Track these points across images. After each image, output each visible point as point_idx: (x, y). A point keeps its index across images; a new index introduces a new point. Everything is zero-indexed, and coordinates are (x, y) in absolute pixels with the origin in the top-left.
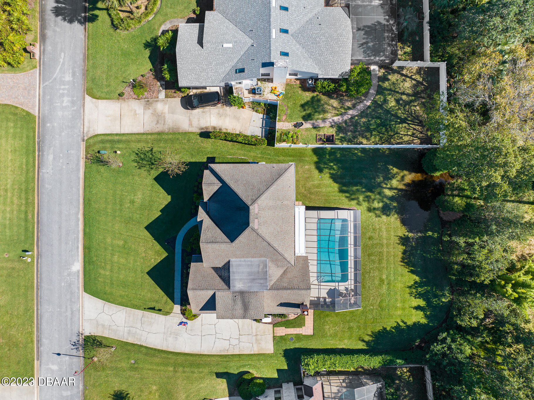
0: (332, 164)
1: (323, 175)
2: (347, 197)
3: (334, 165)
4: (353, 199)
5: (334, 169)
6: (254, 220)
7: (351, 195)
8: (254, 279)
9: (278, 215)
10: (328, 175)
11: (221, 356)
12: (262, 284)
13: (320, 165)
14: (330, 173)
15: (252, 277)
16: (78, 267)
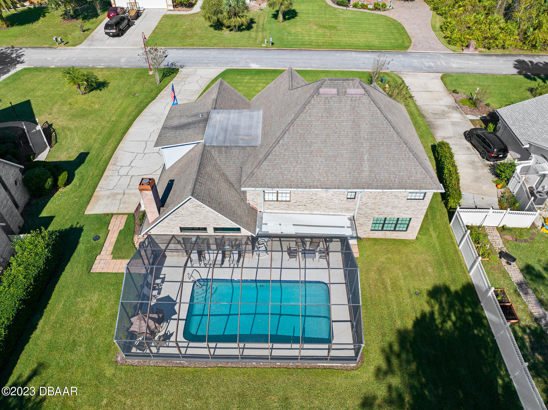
0: (453, 318)
1: (425, 297)
2: (391, 346)
3: (454, 323)
5: (444, 321)
6: (334, 87)
7: (398, 356)
8: (226, 131)
9: (343, 145)
10: (427, 309)
11: (110, 158)
12: (217, 137)
13: (445, 295)
14: (432, 313)
15: (230, 128)
16: (254, 66)
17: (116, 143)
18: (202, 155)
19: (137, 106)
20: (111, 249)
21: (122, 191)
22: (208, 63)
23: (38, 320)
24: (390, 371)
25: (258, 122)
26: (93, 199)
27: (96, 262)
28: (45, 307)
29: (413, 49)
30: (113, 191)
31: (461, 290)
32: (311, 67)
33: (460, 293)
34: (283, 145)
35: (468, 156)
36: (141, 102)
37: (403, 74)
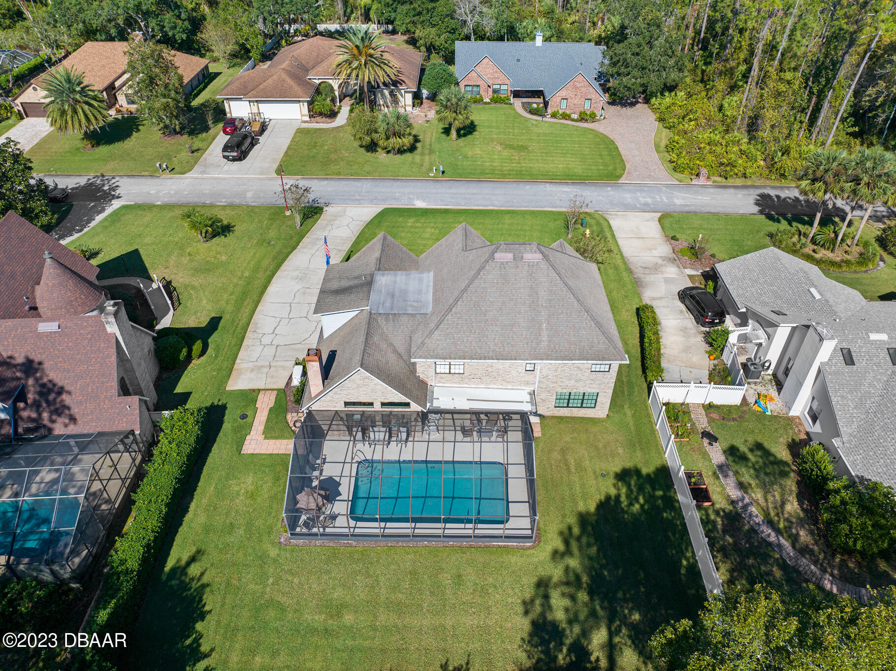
0: (641, 501)
1: (611, 481)
2: (570, 528)
3: (642, 506)
4: (567, 543)
5: (631, 504)
6: (510, 252)
7: (578, 539)
8: (393, 296)
9: (520, 313)
10: (613, 492)
11: (248, 324)
12: (383, 304)
13: (635, 478)
14: (618, 497)
15: (397, 293)
16: (420, 204)
17: (253, 306)
18: (369, 323)
19: (274, 258)
20: (262, 428)
21: (267, 364)
22: (360, 200)
23: (189, 503)
24: (568, 552)
25: (428, 286)
26: (234, 373)
27: (246, 442)
28: (195, 490)
29: (626, 179)
30: (256, 363)
31: (654, 473)
32: (493, 205)
33: (653, 476)
34: (456, 313)
35: (679, 321)
36: (279, 253)
37: (610, 215)
